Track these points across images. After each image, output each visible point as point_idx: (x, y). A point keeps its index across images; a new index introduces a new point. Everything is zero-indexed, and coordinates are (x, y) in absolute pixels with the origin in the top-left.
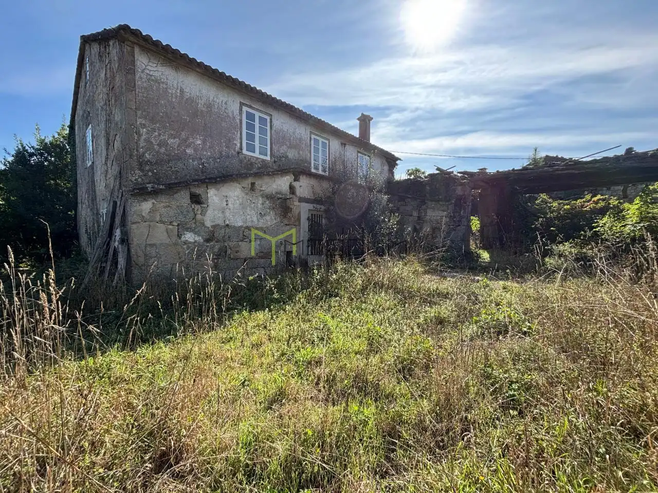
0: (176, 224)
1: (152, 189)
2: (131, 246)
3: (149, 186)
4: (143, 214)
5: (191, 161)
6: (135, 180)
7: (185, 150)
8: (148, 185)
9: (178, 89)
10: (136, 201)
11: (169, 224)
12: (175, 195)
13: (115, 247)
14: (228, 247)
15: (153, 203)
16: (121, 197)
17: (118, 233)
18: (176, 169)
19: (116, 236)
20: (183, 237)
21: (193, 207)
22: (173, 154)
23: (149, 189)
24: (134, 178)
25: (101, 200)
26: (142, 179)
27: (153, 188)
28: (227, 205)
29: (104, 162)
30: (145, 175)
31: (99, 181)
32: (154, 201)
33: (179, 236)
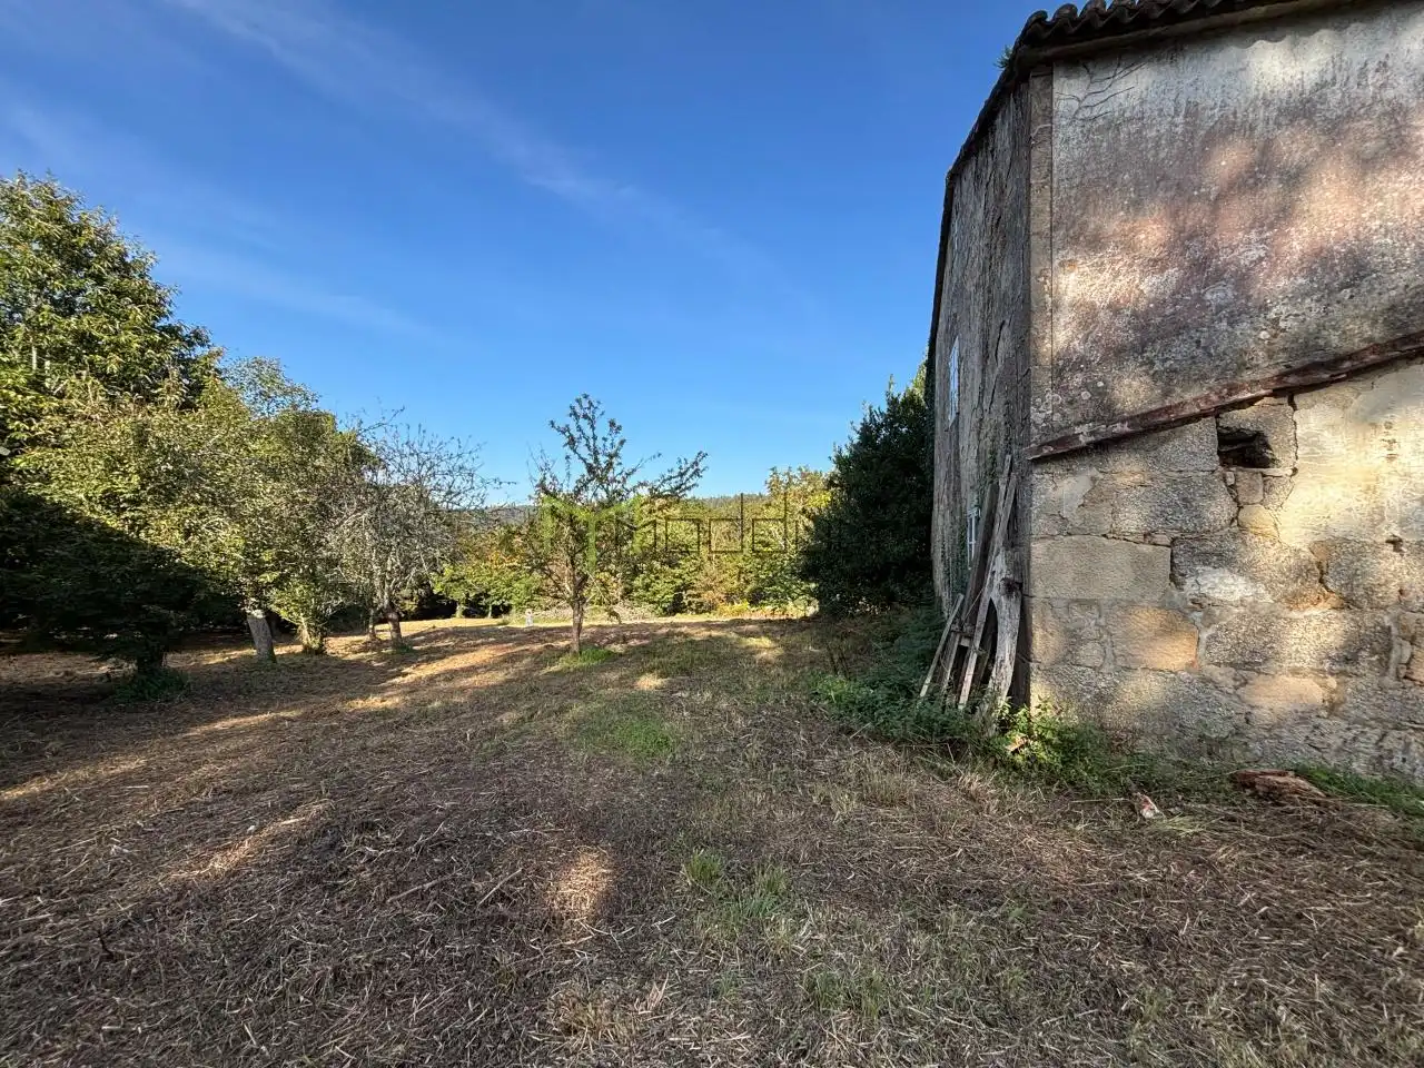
0: (1167, 541)
1: (1092, 439)
2: (1033, 601)
3: (1085, 429)
4: (1065, 514)
5: (1224, 324)
6: (1045, 420)
7: (1200, 298)
8: (1078, 430)
9: (1177, 113)
10: (1046, 476)
11: (1141, 538)
12: (1162, 449)
13: (991, 601)
14: (1394, 631)
15: (1093, 479)
16: (1009, 474)
17: (1000, 566)
18: (1167, 364)
19: (993, 573)
20: (1189, 581)
21: (1231, 481)
22: (1159, 319)
23: (1083, 440)
24: (1043, 415)
25: (968, 488)
26: (1064, 415)
27: (1092, 433)
28: (1391, 458)
29: (976, 403)
30: (1071, 403)
31: (966, 448)
32: (1094, 472)
33: (1175, 579)
